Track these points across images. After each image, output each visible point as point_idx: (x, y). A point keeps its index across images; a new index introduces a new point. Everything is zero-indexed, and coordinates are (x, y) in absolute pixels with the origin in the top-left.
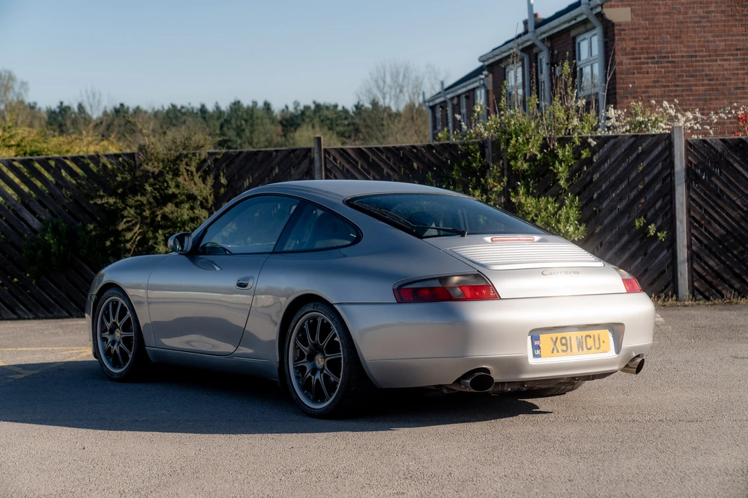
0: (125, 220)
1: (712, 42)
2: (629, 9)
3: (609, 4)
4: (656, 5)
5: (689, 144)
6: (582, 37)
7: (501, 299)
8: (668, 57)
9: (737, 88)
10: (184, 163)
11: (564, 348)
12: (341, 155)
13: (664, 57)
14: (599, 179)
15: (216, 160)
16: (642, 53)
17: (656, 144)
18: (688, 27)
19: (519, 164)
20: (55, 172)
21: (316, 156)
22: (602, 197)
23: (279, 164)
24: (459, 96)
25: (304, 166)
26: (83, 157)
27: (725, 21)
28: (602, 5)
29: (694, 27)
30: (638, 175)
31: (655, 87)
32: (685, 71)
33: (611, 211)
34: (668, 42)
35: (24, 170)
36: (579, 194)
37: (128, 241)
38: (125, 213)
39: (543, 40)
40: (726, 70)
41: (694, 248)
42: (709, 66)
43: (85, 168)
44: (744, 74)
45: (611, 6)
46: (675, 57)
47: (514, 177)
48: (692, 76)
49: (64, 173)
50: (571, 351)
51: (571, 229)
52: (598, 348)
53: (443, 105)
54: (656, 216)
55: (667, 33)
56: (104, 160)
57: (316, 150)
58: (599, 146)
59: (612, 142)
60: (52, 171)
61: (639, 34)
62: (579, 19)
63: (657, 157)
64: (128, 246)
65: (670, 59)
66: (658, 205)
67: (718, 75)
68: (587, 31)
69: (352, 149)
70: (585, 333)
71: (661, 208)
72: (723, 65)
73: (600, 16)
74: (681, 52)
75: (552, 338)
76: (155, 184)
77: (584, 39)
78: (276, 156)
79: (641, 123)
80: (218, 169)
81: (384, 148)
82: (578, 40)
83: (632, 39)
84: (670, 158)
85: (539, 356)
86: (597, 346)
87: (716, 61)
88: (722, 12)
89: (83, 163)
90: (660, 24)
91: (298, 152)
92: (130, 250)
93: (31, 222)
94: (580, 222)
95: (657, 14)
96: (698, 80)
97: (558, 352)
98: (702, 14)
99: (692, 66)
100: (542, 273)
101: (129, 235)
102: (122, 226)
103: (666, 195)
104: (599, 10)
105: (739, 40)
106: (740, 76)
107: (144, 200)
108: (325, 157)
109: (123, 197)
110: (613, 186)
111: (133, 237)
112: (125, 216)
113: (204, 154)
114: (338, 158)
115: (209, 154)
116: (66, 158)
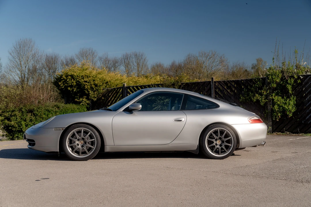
14: (305, 90)
21: (212, 84)
22: (305, 97)
26: (150, 85)
36: (296, 96)
58: (304, 78)
78: (201, 84)
81: (232, 81)
91: (207, 82)
108: (214, 84)
111: (157, 109)
112: (156, 103)
113: (180, 84)
114: (219, 85)
115: (182, 84)
116: (146, 85)
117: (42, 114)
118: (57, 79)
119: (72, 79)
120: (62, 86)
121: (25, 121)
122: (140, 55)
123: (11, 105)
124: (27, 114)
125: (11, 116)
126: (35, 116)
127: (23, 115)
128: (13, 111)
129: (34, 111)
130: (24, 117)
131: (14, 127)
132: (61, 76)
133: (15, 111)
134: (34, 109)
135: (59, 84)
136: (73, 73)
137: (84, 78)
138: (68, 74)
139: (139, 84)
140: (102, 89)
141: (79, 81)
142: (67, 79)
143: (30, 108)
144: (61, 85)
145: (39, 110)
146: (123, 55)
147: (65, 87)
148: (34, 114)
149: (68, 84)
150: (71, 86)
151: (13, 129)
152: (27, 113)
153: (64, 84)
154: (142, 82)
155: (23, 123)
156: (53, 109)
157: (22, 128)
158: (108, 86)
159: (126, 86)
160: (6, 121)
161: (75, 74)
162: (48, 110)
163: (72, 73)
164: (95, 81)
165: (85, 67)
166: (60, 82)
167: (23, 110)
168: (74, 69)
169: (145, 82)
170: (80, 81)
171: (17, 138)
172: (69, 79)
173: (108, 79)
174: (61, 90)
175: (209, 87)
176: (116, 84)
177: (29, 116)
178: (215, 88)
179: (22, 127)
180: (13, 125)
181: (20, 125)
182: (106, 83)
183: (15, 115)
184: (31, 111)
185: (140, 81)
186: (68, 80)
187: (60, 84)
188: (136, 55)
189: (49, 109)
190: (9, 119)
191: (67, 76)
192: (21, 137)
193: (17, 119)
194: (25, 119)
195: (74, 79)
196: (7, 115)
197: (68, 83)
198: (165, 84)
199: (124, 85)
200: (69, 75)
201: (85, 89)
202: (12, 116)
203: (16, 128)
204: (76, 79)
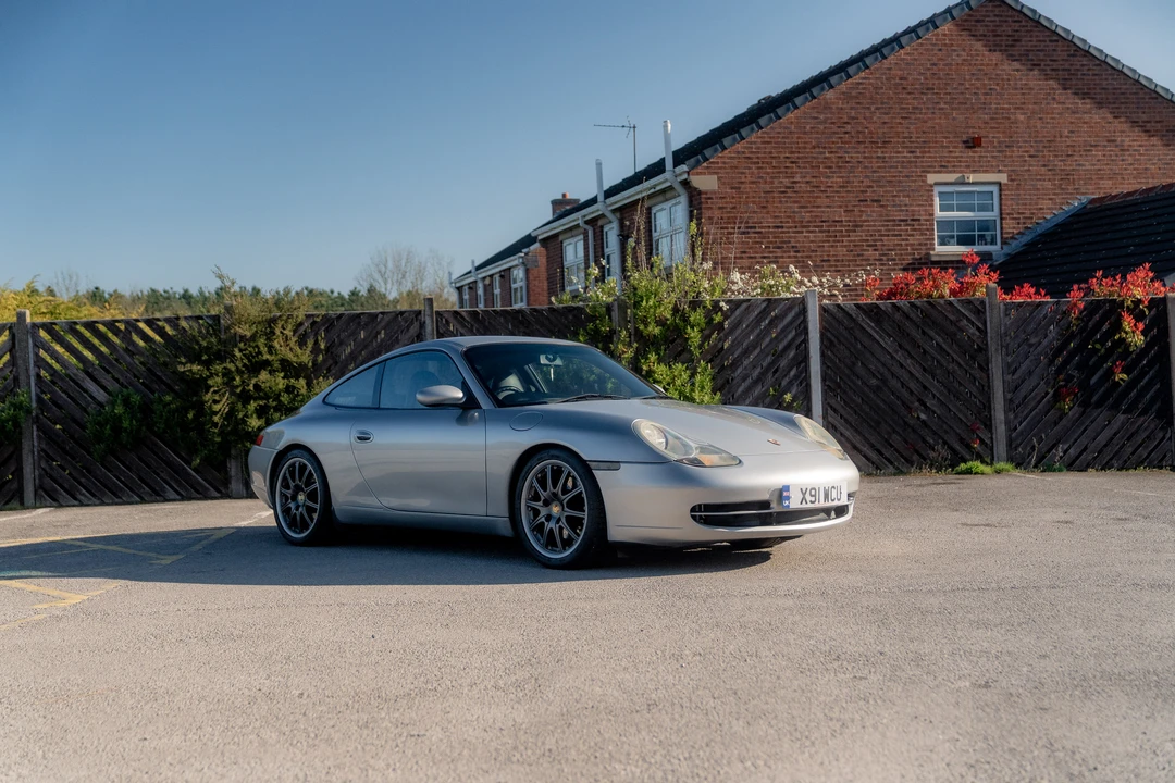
0: (212, 390)
1: (797, 213)
2: (716, 177)
3: (695, 171)
4: (742, 173)
5: (824, 309)
6: (658, 207)
8: (755, 227)
9: (823, 261)
10: (280, 326)
12: (455, 318)
13: (751, 228)
14: (731, 346)
15: (314, 323)
16: (729, 223)
17: (790, 309)
18: (774, 197)
19: (650, 328)
20: (125, 336)
21: (428, 321)
22: (734, 366)
23: (385, 328)
24: (491, 276)
25: (414, 329)
26: (158, 320)
27: (810, 192)
28: (688, 173)
29: (780, 197)
30: (771, 341)
31: (742, 258)
32: (771, 242)
33: (744, 380)
34: (754, 212)
35: (88, 334)
36: (711, 361)
37: (216, 413)
38: (210, 382)
39: (614, 211)
40: (812, 242)
41: (830, 419)
42: (795, 237)
43: (161, 332)
44: (829, 246)
45: (698, 174)
46: (762, 227)
47: (645, 343)
48: (779, 248)
49: (136, 338)
51: (706, 398)
53: (472, 287)
54: (790, 383)
55: (754, 203)
56: (184, 324)
57: (428, 313)
58: (732, 310)
59: (745, 305)
60: (121, 335)
61: (726, 203)
62: (658, 188)
63: (791, 323)
64: (216, 418)
65: (757, 230)
66: (792, 373)
67: (805, 247)
68: (667, 200)
69: (466, 311)
71: (796, 377)
72: (809, 237)
73: (685, 184)
74: (768, 222)
76: (246, 350)
77: (662, 210)
78: (382, 319)
79: (771, 287)
80: (316, 334)
82: (653, 211)
83: (720, 208)
84: (805, 321)
87: (802, 232)
88: (808, 182)
89: (158, 325)
90: (747, 193)
91: (406, 314)
92: (217, 424)
93: (95, 394)
94: (714, 392)
95: (742, 183)
96: (785, 252)
98: (788, 185)
99: (778, 237)
101: (216, 407)
102: (208, 397)
103: (800, 364)
104: (685, 177)
105: (823, 212)
106: (826, 249)
107: (232, 367)
108: (437, 320)
109: (207, 364)
110: (746, 352)
113: (301, 316)
115: (306, 316)
116: (138, 321)
159: (28, 318)
178: (440, 334)
199: (21, 316)
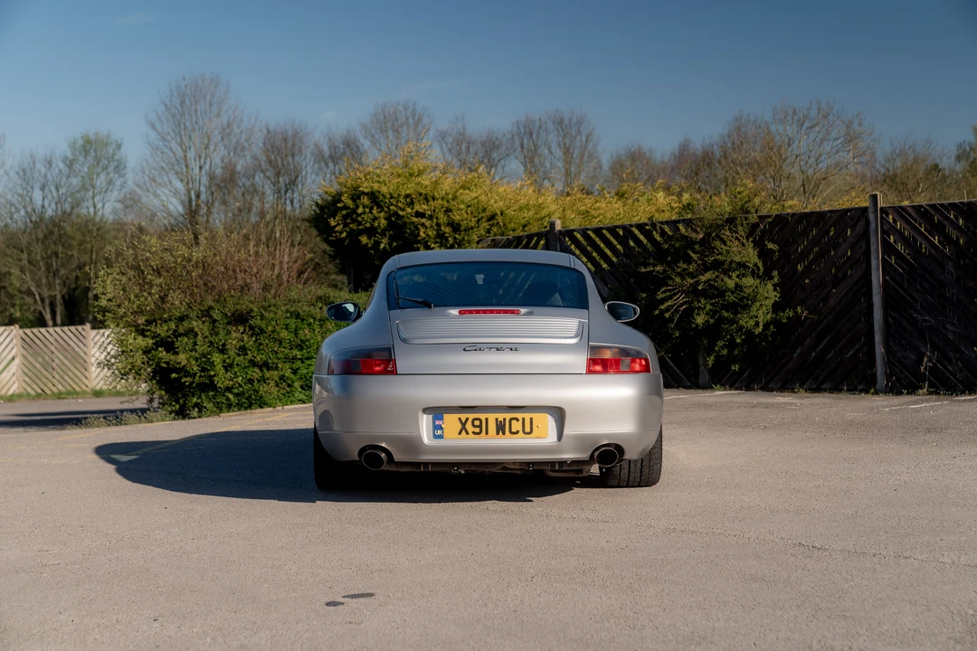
7: (397, 374)
10: (727, 228)
11: (477, 430)
15: (768, 224)
20: (623, 241)
21: (871, 217)
23: (834, 225)
26: (646, 224)
37: (666, 310)
43: (649, 236)
49: (632, 244)
50: (487, 433)
52: (530, 433)
56: (665, 227)
57: (872, 210)
60: (621, 240)
69: (912, 206)
70: (508, 416)
75: (460, 419)
78: (830, 217)
80: (771, 234)
85: (441, 437)
86: (528, 430)
89: (646, 230)
92: (674, 319)
97: (467, 433)
100: (464, 350)
101: (665, 306)
102: (660, 295)
109: (671, 265)
111: (672, 306)
112: (668, 285)
113: (753, 218)
114: (897, 218)
115: (761, 217)
116: (631, 226)
117: (278, 328)
118: (321, 208)
119: (375, 208)
120: (341, 233)
121: (223, 350)
122: (574, 121)
123: (177, 300)
124: (229, 328)
125: (176, 334)
126: (257, 335)
127: (214, 332)
128: (182, 319)
129: (252, 317)
130: (220, 337)
131: (189, 372)
132: (337, 198)
133: (188, 317)
134: (252, 310)
135: (328, 224)
136: (376, 186)
137: (412, 203)
138: (361, 189)
139: (599, 221)
140: (477, 239)
141: (396, 214)
142: (358, 207)
143: (238, 307)
144: (335, 226)
145: (266, 314)
146: (518, 122)
147: (351, 233)
148: (251, 328)
149: (360, 223)
150: (371, 232)
151: (183, 380)
152: (229, 323)
153: (346, 225)
154: (609, 215)
155: (217, 358)
156: (313, 310)
157: (214, 376)
158: (495, 229)
159: (558, 227)
160: (162, 354)
161: (384, 190)
162: (299, 314)
163: (372, 188)
164: (451, 211)
165: (417, 165)
166: (334, 218)
167: (216, 315)
168: (378, 171)
169: (617, 211)
170: (401, 213)
171: (197, 410)
172: (364, 207)
173: (496, 205)
174: (337, 244)
175: (860, 227)
176: (523, 222)
177: (235, 337)
178: (883, 232)
179: (212, 373)
180: (184, 366)
181: (206, 366)
182: (489, 220)
183: (191, 332)
184: (240, 319)
185: (602, 211)
186: (360, 210)
187: (333, 223)
188: (561, 122)
189: (300, 311)
190: (170, 347)
191: (356, 197)
192: (210, 406)
193: (195, 344)
194: (224, 345)
195: (379, 206)
196: (162, 330)
197: (360, 219)
198: (701, 219)
199: (552, 225)
200: (363, 193)
201: (419, 242)
202: (181, 335)
203: (195, 374)
204: (388, 208)
